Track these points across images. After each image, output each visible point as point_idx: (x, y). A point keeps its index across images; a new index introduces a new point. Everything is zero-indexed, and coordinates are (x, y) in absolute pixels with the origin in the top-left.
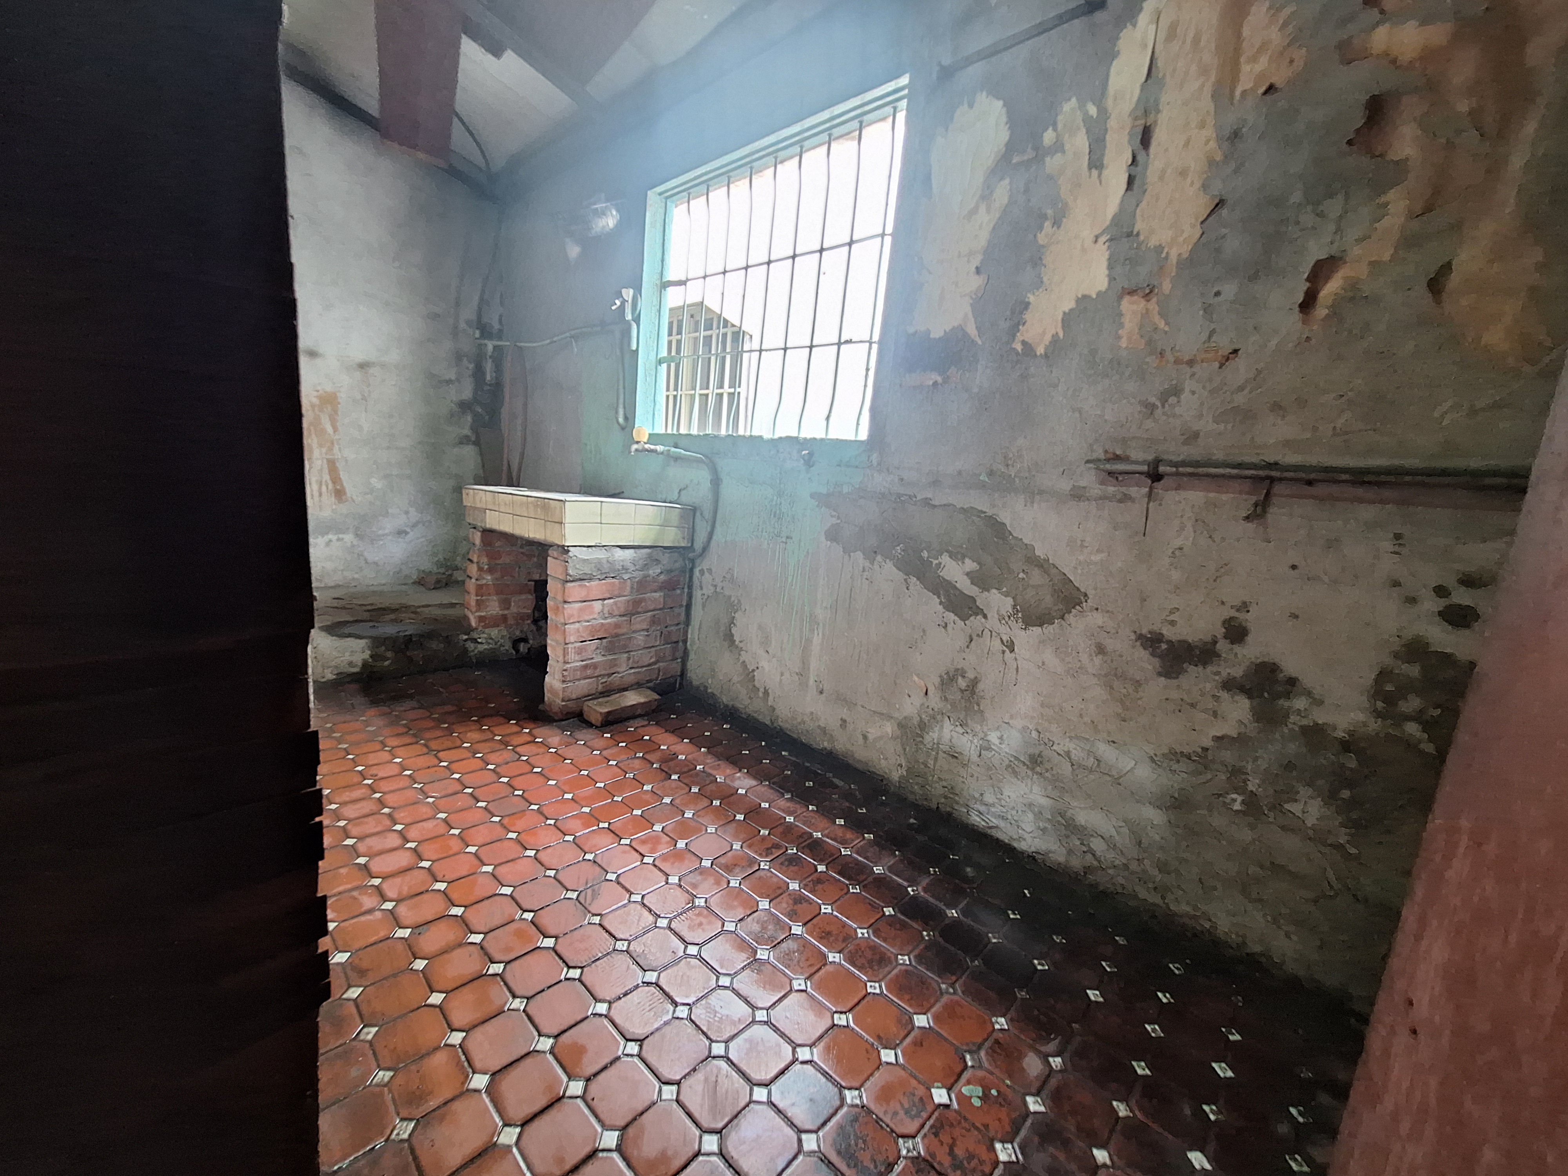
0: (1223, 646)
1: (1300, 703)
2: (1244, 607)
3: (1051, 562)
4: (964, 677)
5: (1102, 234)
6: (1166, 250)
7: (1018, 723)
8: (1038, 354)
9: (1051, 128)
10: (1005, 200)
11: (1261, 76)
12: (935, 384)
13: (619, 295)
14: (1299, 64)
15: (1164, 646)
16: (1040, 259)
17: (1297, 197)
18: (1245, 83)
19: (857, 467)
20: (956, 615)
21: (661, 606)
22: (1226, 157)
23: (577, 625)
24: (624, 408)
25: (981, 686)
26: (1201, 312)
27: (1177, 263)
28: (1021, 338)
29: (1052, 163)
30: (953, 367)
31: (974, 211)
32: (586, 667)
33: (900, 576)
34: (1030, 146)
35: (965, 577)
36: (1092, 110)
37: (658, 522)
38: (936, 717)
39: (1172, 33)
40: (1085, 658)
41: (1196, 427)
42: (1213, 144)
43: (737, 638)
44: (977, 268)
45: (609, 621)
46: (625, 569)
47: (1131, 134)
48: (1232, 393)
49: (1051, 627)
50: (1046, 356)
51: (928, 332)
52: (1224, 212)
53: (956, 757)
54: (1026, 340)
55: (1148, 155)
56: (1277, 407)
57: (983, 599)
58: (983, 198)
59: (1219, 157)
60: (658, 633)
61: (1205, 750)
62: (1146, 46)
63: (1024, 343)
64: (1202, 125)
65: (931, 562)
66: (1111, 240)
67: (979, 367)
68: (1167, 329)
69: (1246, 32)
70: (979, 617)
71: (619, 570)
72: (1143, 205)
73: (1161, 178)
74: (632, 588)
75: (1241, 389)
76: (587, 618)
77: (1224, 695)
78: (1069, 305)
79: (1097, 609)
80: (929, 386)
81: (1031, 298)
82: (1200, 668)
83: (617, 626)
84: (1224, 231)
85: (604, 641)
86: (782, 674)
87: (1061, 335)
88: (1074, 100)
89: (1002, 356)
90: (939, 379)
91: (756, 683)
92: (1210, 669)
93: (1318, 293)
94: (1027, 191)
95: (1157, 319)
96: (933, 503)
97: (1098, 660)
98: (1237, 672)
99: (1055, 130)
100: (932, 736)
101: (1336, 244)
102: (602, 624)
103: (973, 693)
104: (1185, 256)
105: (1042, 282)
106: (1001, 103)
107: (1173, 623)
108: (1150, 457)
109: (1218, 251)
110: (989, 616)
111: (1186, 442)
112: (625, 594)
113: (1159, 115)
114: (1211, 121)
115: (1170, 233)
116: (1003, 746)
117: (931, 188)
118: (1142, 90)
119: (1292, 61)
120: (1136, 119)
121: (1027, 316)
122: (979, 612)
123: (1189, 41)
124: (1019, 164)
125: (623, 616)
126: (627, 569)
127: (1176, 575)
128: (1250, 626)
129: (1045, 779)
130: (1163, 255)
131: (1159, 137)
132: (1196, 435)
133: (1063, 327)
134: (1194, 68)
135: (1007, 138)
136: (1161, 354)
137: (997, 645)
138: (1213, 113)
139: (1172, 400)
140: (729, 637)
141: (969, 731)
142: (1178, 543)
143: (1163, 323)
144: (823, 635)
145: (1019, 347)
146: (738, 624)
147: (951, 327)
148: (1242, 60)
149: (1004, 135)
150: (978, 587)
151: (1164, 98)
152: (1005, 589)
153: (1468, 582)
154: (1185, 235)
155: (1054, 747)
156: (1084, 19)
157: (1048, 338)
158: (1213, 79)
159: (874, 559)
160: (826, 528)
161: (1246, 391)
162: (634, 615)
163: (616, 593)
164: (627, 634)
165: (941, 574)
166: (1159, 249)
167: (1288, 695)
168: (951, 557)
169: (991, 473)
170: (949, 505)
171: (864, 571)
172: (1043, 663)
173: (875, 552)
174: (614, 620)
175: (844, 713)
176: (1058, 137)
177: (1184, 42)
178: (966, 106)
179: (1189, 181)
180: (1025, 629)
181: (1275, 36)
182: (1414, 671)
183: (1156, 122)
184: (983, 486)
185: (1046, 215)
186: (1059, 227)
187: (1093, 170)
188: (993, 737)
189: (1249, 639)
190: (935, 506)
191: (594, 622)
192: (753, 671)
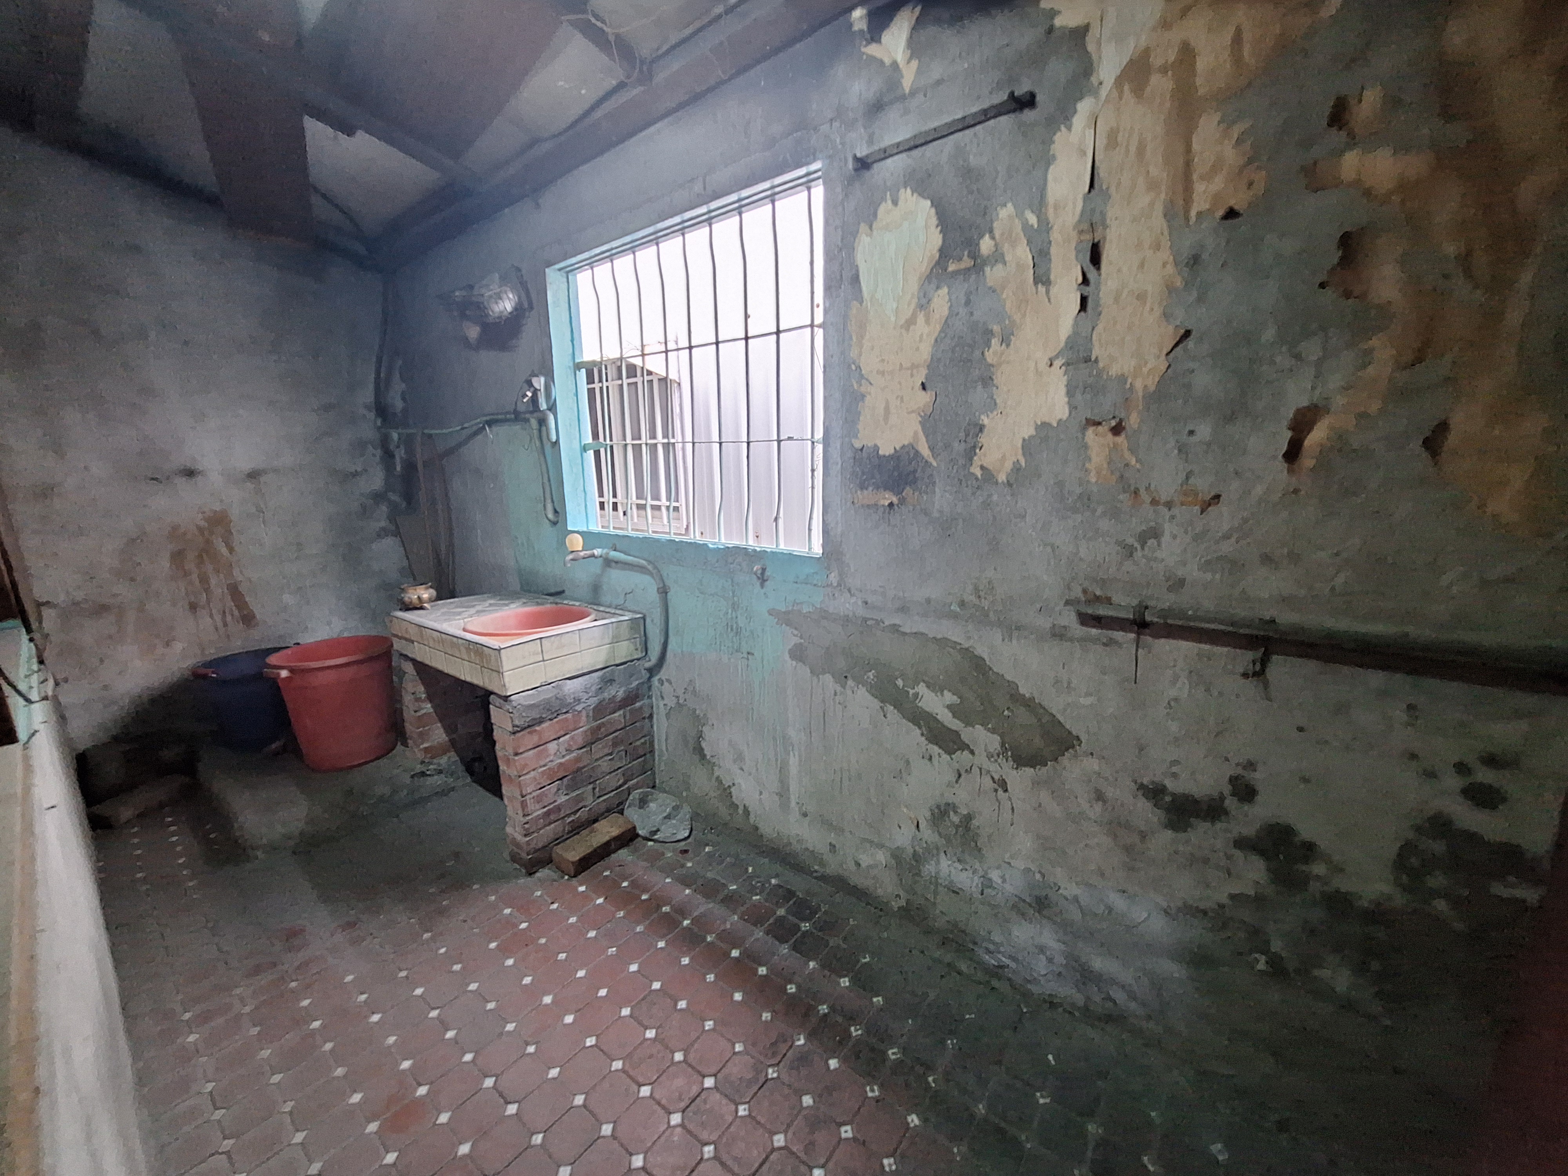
0: (1230, 803)
1: (1319, 869)
2: (1251, 765)
3: (1037, 701)
4: (956, 812)
5: (1057, 357)
6: (1129, 381)
7: (1020, 864)
8: (1000, 481)
9: (987, 236)
10: (946, 312)
11: (1216, 198)
12: (891, 505)
13: (530, 384)
14: (1260, 187)
15: (1168, 799)
16: (991, 379)
17: (1269, 334)
18: (1200, 204)
19: (815, 585)
20: (940, 747)
21: (623, 725)
22: (1186, 284)
23: (532, 774)
24: (553, 502)
25: (975, 823)
26: (1176, 451)
27: (1143, 397)
28: (980, 463)
29: (993, 274)
30: (908, 488)
31: (910, 323)
32: (548, 813)
33: (876, 704)
34: (966, 253)
35: (946, 710)
36: (1033, 220)
37: (607, 641)
38: (932, 852)
39: (1112, 141)
40: (1085, 806)
41: (1180, 573)
42: (1170, 269)
43: (708, 752)
44: (923, 384)
45: (567, 758)
46: (578, 701)
47: (1078, 251)
48: (1217, 542)
49: (1044, 769)
50: (1009, 484)
51: (876, 448)
52: (1190, 343)
53: (958, 893)
54: (985, 465)
55: (1100, 275)
56: (1267, 559)
57: (967, 734)
58: (921, 307)
59: (1179, 283)
60: (623, 753)
61: (1222, 906)
62: (1084, 153)
63: (982, 467)
64: (1157, 247)
65: (908, 692)
66: (1067, 364)
67: (937, 489)
68: (1138, 466)
69: (1196, 147)
70: (966, 752)
71: (571, 703)
72: (1100, 328)
73: (1117, 300)
74: (587, 716)
75: (1226, 537)
76: (542, 763)
77: (1238, 854)
78: (1028, 431)
79: (1092, 754)
80: (883, 506)
81: (985, 420)
82: (1208, 824)
83: (578, 759)
84: (1192, 365)
85: (565, 779)
86: (761, 793)
87: (1023, 463)
88: (1010, 205)
89: (960, 481)
90: (895, 500)
91: (734, 799)
92: (1219, 825)
93: (1303, 442)
94: (968, 303)
95: (1127, 454)
96: (902, 629)
97: (1098, 807)
98: (1249, 831)
99: (993, 238)
100: (929, 868)
101: (1317, 392)
102: (561, 764)
103: (967, 829)
104: (1152, 388)
105: (995, 404)
106: (929, 203)
107: (1175, 775)
108: (1135, 602)
109: (1188, 386)
110: (976, 753)
111: (1170, 589)
112: (581, 725)
113: (1108, 230)
114: (1166, 243)
115: (1133, 363)
116: (1005, 885)
117: (861, 291)
118: (1084, 202)
119: (1250, 184)
120: (1081, 232)
121: (983, 439)
122: (964, 747)
123: (1133, 149)
124: (956, 273)
125: (581, 748)
126: (579, 700)
127: (1174, 727)
128: (1259, 787)
129: (1055, 923)
130: (1128, 386)
131: (1108, 255)
132: (1182, 582)
133: (1024, 454)
134: (1141, 181)
135: (940, 242)
136: (1136, 492)
137: (988, 783)
138: (1166, 233)
139: (1151, 542)
140: (699, 751)
141: (968, 868)
142: (1173, 693)
143: (1134, 459)
144: (800, 756)
145: (978, 473)
146: (707, 738)
147: (901, 445)
148: (1195, 177)
149: (937, 240)
150: (961, 720)
151: (1112, 212)
152: (990, 726)
153: (1491, 761)
154: (1149, 366)
155: (1061, 891)
156: (1012, 116)
157: (1008, 465)
158: (1163, 196)
159: (846, 683)
160: (790, 647)
161: (1233, 540)
162: (593, 743)
163: (571, 727)
164: (588, 764)
165: (920, 704)
166: (1122, 379)
167: (1306, 860)
168: (928, 687)
169: (962, 604)
170: (922, 634)
171: (835, 694)
172: (1040, 805)
173: (846, 677)
174: (574, 754)
175: (832, 837)
176: (996, 245)
177: (1127, 151)
178: (889, 202)
179: (1147, 308)
180: (1017, 768)
181: (1231, 155)
182: (1438, 847)
183: (1105, 238)
184: (955, 616)
185: (992, 331)
186: (1008, 345)
187: (1040, 286)
188: (995, 875)
189: (1258, 798)
190: (904, 634)
191: (550, 765)
192: (729, 787)
